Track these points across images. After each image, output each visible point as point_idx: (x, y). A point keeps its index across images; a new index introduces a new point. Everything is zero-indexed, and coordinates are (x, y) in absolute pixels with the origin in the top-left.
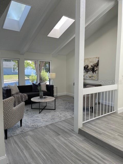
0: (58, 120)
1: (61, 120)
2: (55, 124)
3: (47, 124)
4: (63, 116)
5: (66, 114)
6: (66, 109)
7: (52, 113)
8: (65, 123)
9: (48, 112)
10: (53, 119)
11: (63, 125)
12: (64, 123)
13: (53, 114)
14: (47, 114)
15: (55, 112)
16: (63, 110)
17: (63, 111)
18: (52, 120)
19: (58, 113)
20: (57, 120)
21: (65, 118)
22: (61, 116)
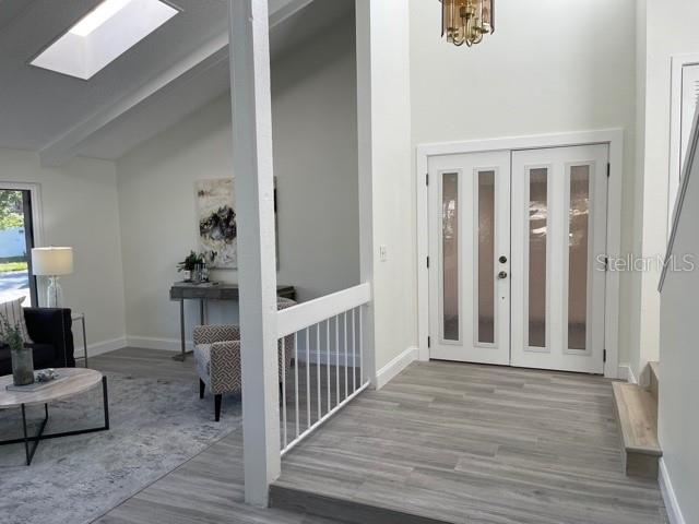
0: (150, 472)
1: (160, 473)
2: (141, 496)
3: (103, 508)
4: (161, 452)
5: (174, 439)
6: (162, 413)
7: (98, 446)
8: (188, 479)
9: (74, 447)
10: (122, 474)
11: (185, 492)
12: (183, 478)
13: (107, 454)
14: (73, 459)
15: (111, 437)
16: (148, 420)
17: (152, 424)
18: (120, 483)
19: (128, 440)
20: (143, 475)
21: (176, 456)
22: (155, 449)
